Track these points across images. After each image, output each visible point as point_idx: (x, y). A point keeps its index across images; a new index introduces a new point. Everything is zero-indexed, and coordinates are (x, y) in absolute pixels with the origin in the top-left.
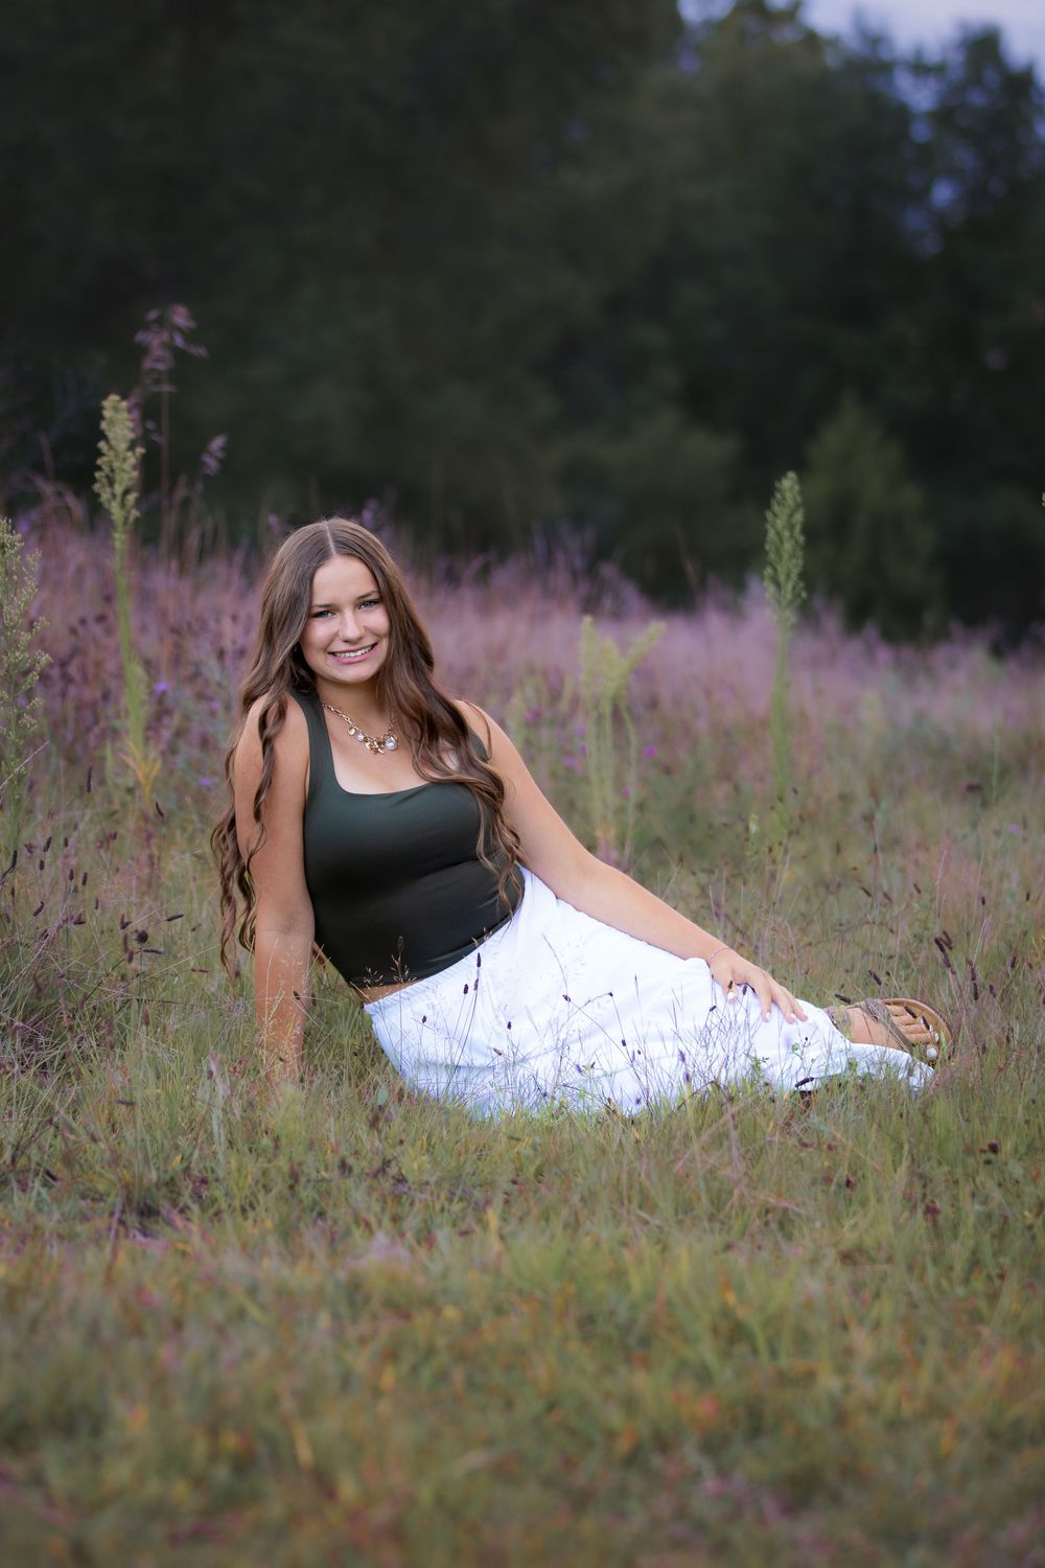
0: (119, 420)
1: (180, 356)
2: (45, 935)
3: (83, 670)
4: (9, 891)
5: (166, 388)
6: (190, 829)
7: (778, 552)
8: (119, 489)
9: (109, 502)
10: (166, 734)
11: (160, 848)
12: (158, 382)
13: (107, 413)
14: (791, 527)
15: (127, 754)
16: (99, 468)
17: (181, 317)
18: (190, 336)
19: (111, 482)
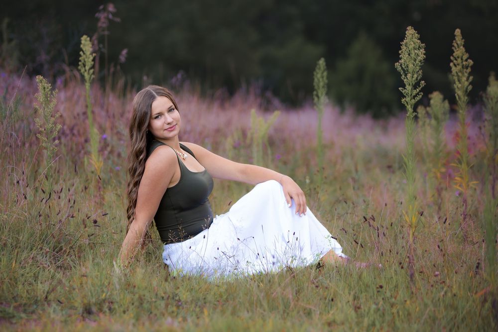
0: (86, 45)
1: (111, 21)
2: (60, 221)
3: (79, 131)
4: (48, 206)
5: (106, 33)
6: (114, 185)
7: (318, 86)
8: (87, 68)
9: (84, 72)
10: (106, 152)
11: (104, 192)
12: (103, 30)
13: (83, 42)
14: (323, 77)
15: (92, 159)
16: (80, 61)
17: (111, 8)
18: (114, 14)
19: (84, 66)
